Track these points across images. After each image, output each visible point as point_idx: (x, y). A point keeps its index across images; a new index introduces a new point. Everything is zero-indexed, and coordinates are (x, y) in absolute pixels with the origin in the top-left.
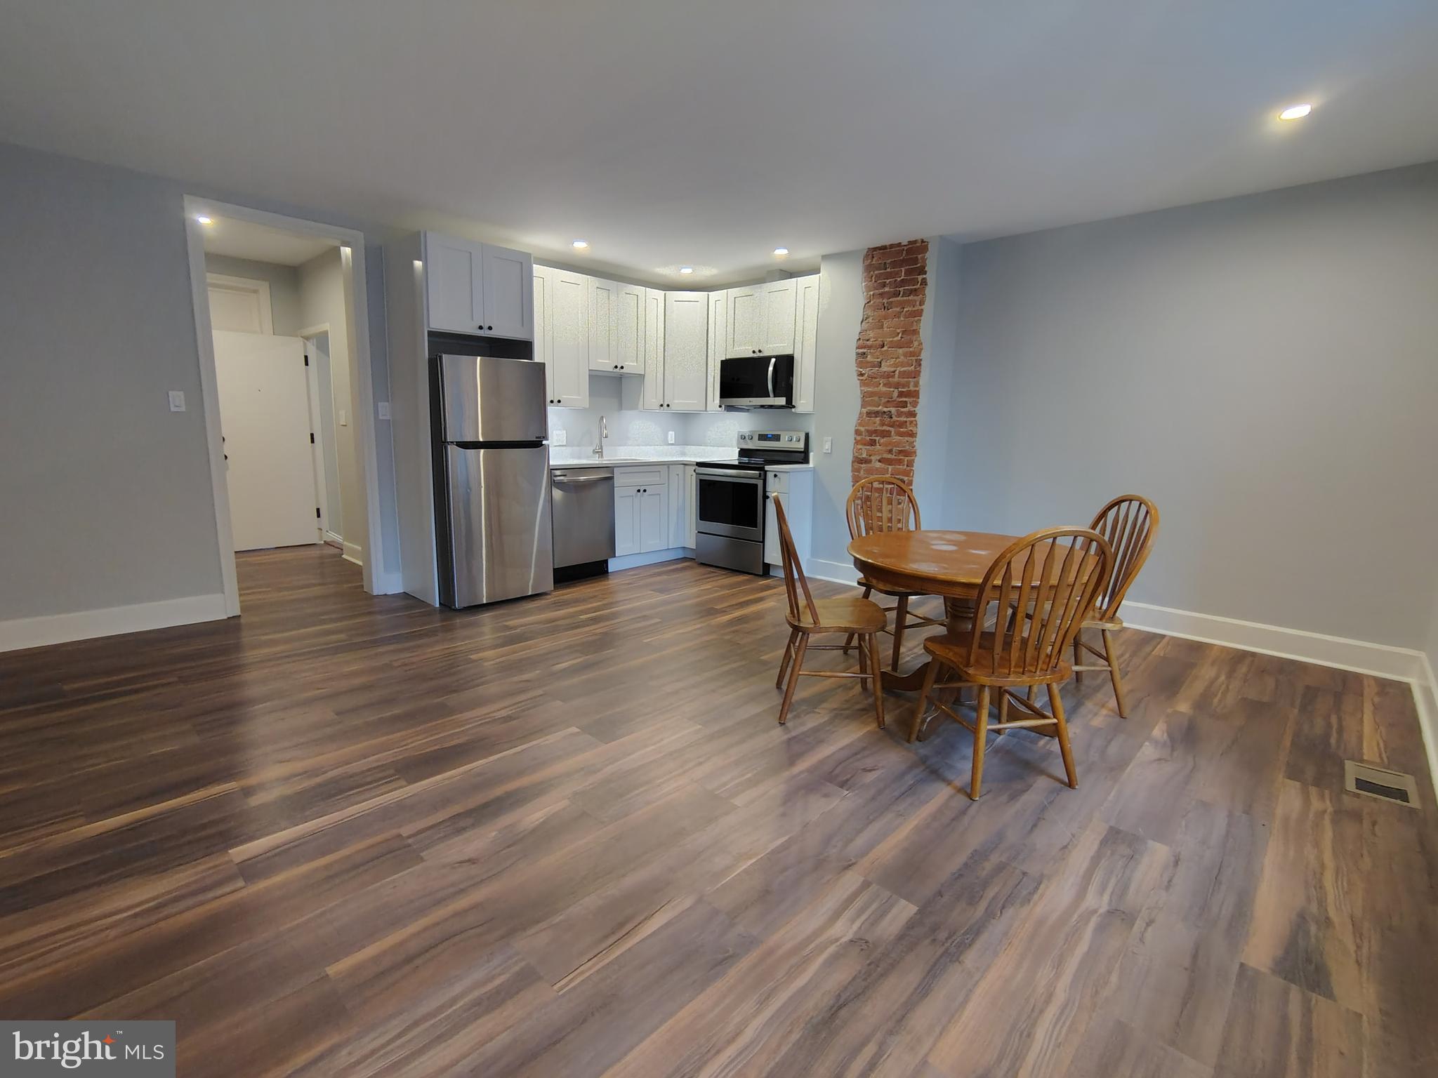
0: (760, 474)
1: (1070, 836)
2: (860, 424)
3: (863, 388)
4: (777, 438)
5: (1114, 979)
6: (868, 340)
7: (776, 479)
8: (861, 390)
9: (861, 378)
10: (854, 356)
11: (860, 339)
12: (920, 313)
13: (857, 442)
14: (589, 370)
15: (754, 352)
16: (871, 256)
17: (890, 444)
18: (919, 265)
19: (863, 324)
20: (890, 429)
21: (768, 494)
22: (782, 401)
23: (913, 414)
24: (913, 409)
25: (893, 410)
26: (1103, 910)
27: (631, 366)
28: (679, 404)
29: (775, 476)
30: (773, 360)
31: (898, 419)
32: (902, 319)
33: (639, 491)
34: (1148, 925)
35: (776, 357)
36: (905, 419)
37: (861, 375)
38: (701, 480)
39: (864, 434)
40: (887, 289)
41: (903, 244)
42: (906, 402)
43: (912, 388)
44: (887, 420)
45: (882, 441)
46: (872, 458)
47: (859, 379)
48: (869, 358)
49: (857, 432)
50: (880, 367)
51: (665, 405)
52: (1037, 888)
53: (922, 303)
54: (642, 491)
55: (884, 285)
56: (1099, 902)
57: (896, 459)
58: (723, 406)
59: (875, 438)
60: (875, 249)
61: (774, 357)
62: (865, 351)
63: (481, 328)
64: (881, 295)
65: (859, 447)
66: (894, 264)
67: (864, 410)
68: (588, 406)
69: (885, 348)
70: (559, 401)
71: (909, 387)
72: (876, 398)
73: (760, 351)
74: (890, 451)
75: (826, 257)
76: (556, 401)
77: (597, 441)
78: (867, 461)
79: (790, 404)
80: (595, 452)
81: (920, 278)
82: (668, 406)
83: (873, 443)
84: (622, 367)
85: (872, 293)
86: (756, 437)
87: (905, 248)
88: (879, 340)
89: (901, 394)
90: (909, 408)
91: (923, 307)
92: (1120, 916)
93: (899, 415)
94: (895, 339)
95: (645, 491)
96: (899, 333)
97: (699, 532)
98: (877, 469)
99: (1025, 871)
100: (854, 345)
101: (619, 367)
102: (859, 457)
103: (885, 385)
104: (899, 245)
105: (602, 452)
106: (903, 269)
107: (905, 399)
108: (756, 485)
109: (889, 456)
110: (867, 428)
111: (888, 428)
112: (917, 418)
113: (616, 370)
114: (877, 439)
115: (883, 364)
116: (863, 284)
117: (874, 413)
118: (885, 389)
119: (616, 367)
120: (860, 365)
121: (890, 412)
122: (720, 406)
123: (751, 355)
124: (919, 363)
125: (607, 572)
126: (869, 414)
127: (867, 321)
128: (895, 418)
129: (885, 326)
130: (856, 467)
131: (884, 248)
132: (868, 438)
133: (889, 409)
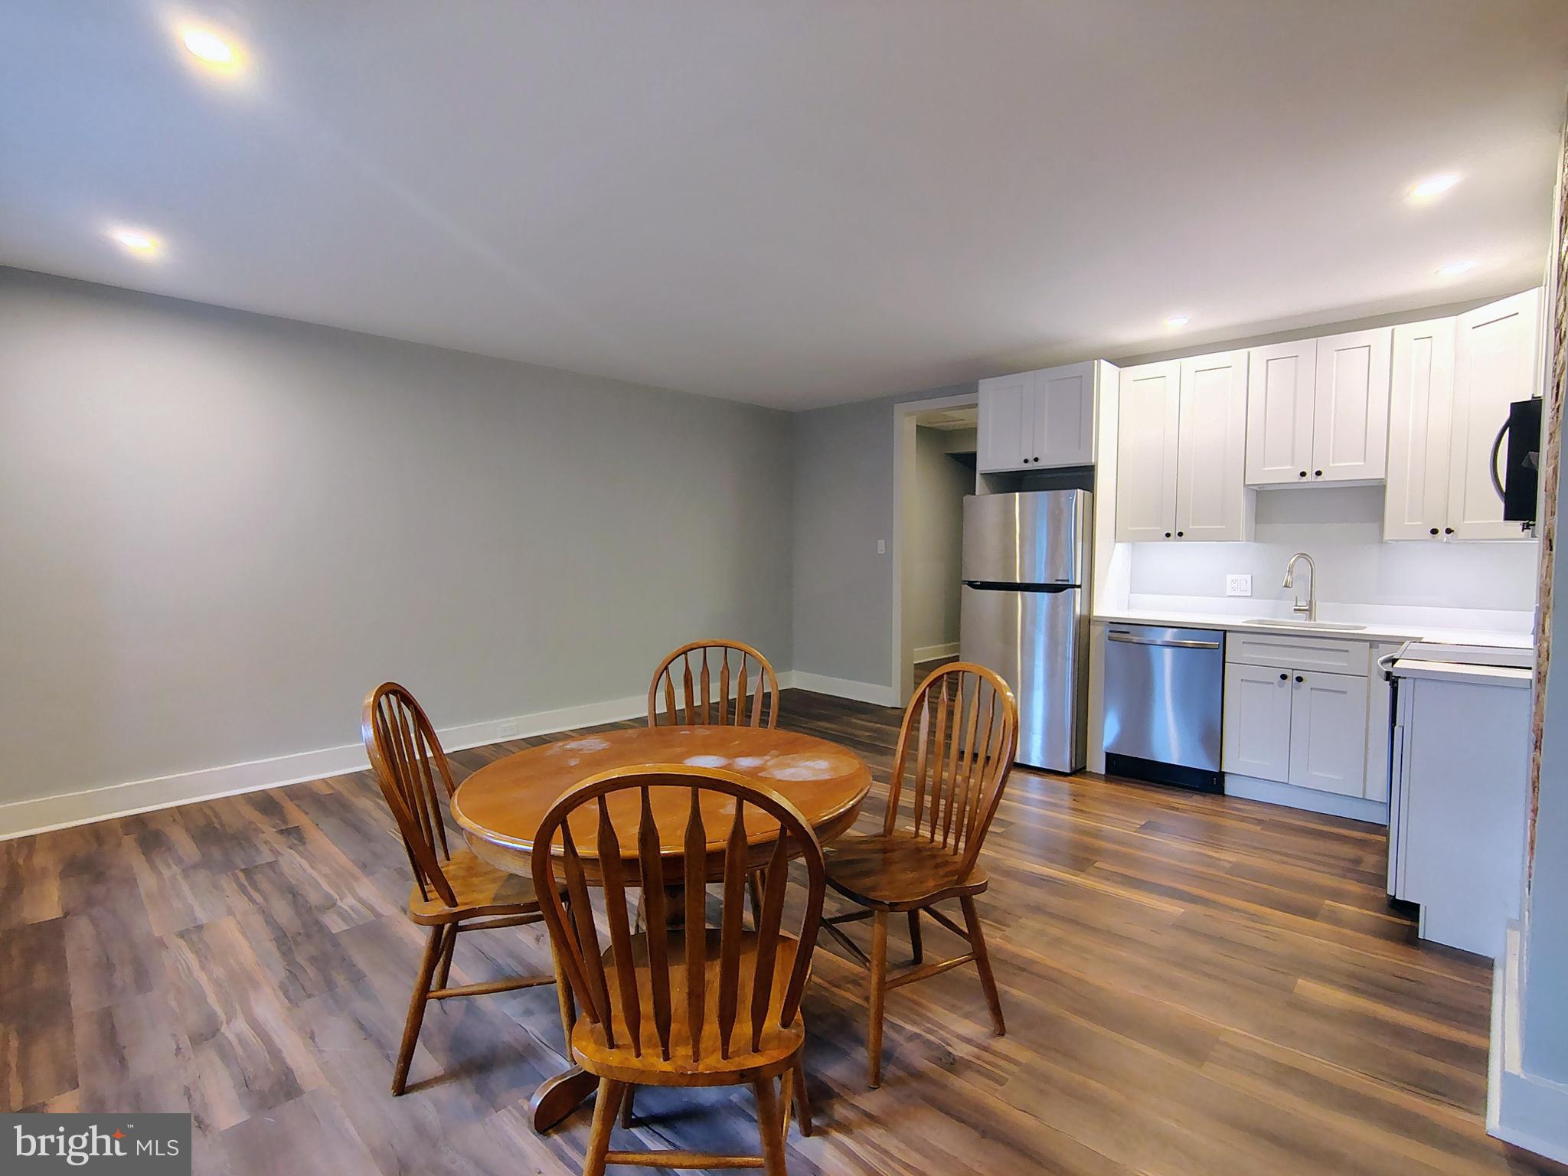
1: (322, 1049)
5: (173, 1004)
14: (1246, 485)
26: (224, 1029)
27: (1347, 469)
28: (1474, 528)
33: (1285, 677)
34: (178, 1049)
51: (1442, 532)
52: (288, 998)
54: (1292, 679)
56: (235, 1029)
63: (1026, 461)
70: (1181, 534)
76: (1175, 533)
80: (1295, 610)
82: (1450, 532)
84: (1318, 473)
92: (207, 1034)
95: (1299, 679)
99: (311, 999)
101: (1310, 473)
105: (1309, 611)
113: (1305, 479)
119: (1303, 474)
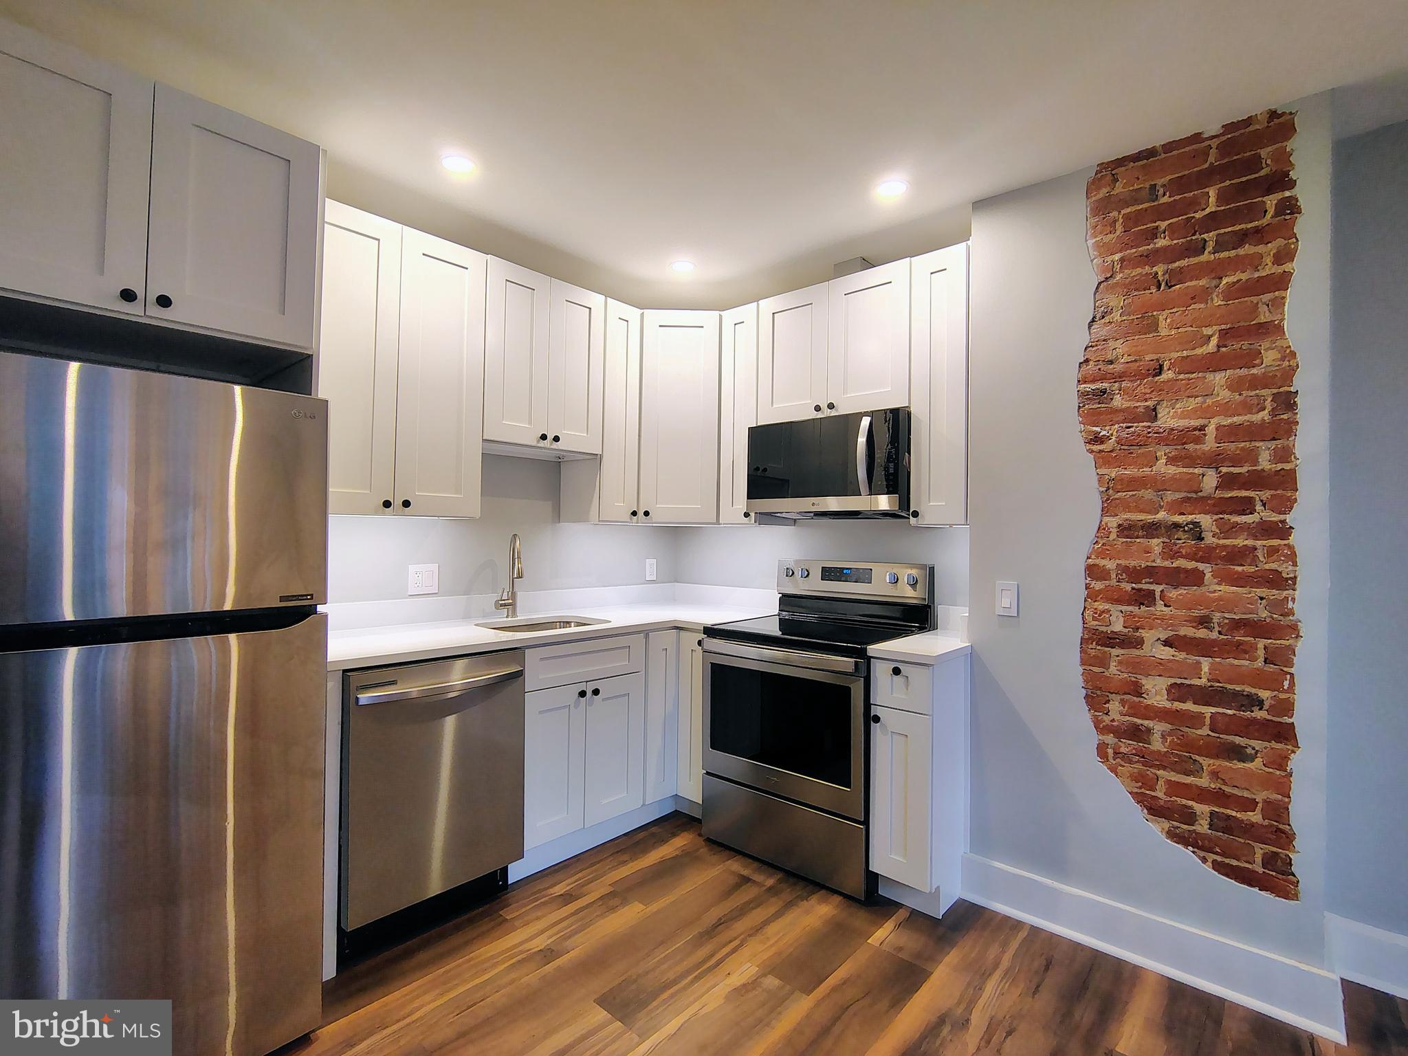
0: (856, 663)
2: (1101, 554)
3: (1101, 471)
4: (863, 576)
6: (1111, 362)
7: (896, 678)
8: (1101, 477)
9: (1096, 448)
10: (1075, 401)
11: (1087, 361)
12: (1282, 282)
13: (1092, 595)
14: (484, 440)
15: (818, 408)
16: (1109, 178)
17: (1198, 603)
18: (1262, 173)
19: (1095, 326)
20: (1201, 566)
21: (875, 711)
22: (884, 502)
23: (1283, 531)
24: (1275, 517)
25: (1206, 521)
27: (574, 440)
28: (665, 512)
29: (897, 671)
30: (866, 422)
31: (1222, 542)
32: (1218, 301)
33: (583, 694)
35: (871, 414)
36: (1250, 542)
37: (1097, 439)
38: (714, 666)
39: (1113, 576)
40: (1161, 242)
41: (1205, 136)
42: (1250, 500)
43: (1265, 462)
44: (1184, 542)
45: (1173, 594)
46: (1143, 633)
47: (1092, 452)
48: (1118, 402)
49: (1093, 571)
50: (1155, 418)
51: (641, 513)
53: (1286, 255)
54: (589, 693)
55: (1154, 234)
57: (1226, 643)
58: (753, 515)
59: (1152, 587)
60: (1120, 162)
61: (866, 414)
62: (1105, 385)
63: (128, 295)
64: (1150, 258)
65: (1101, 606)
66: (1180, 185)
67: (1112, 522)
68: (478, 515)
69: (1167, 375)
70: (406, 504)
71: (1256, 463)
72: (1148, 494)
73: (831, 406)
74: (1204, 622)
75: (983, 204)
76: (398, 502)
77: (506, 585)
78: (1130, 641)
79: (904, 510)
80: (501, 605)
81: (1271, 201)
82: (646, 514)
83: (1145, 598)
84: (556, 439)
85: (1117, 257)
86: (816, 573)
87: (1214, 144)
88: (1148, 358)
89: (1227, 482)
90: (1262, 514)
91: (1287, 267)
93: (1228, 530)
94: (1199, 351)
95: (596, 692)
96: (1210, 337)
97: (708, 773)
98: (1161, 663)
100: (1074, 373)
101: (550, 437)
102: (1102, 629)
103: (1171, 460)
104: (1197, 138)
105: (513, 605)
106: (1212, 192)
107: (1244, 493)
108: (847, 691)
109: (1202, 633)
110: (1123, 562)
111: (1190, 565)
112: (1292, 540)
113: (542, 444)
114: (1158, 589)
115: (1162, 412)
116: (1091, 242)
117: (1143, 527)
118: (1172, 470)
119: (544, 437)
120: (1090, 417)
121: (1196, 524)
122: (747, 515)
123: (814, 415)
124: (1287, 402)
125: (505, 885)
126: (1126, 530)
127: (1107, 319)
128: (1209, 539)
129: (1162, 324)
130: (1093, 653)
131: (1151, 153)
132: (1128, 587)
133: (1190, 518)
